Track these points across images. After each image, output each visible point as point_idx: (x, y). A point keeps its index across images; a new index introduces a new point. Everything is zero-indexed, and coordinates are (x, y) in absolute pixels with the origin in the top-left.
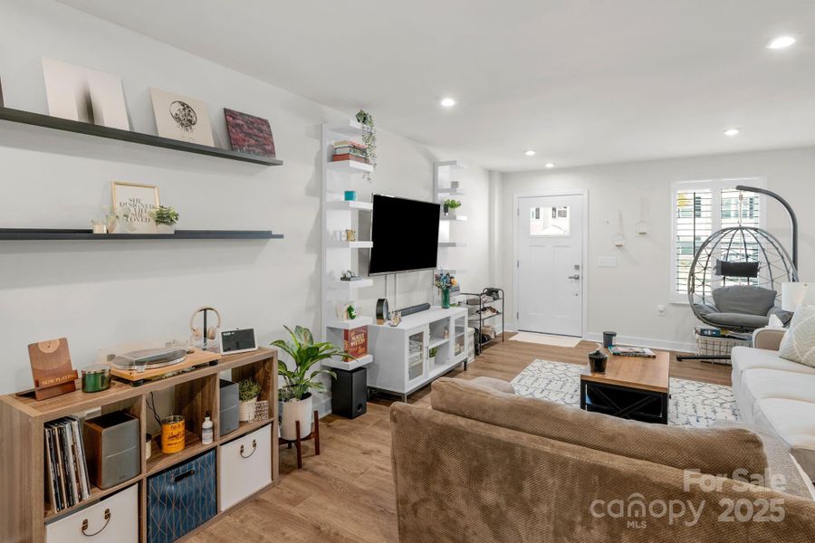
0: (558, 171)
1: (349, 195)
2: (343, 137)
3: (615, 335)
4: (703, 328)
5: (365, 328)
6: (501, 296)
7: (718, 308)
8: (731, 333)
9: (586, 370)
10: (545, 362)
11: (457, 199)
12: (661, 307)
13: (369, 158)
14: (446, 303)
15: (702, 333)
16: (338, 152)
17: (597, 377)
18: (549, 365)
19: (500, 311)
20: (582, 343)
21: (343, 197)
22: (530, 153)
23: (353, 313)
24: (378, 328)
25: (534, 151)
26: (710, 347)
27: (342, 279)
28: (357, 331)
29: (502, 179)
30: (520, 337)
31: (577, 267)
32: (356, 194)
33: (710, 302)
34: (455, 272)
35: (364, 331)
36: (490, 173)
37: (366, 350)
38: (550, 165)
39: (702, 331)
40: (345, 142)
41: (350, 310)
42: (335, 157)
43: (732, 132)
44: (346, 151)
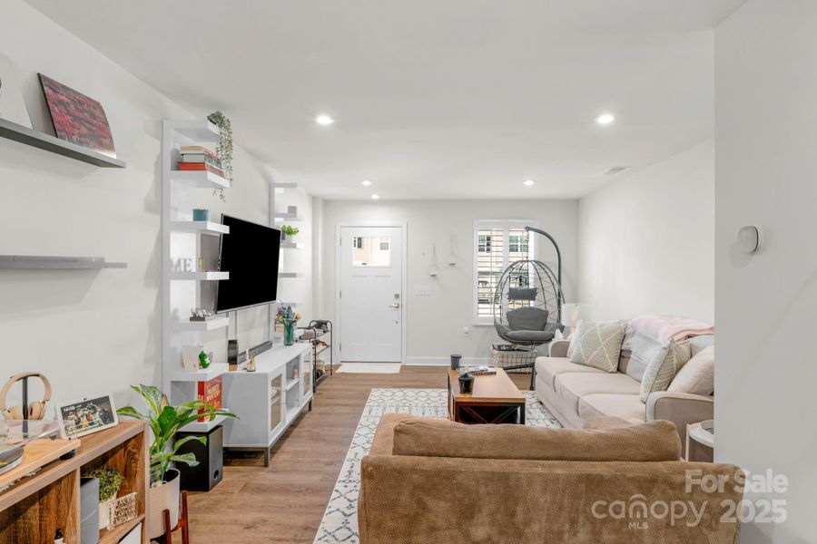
0: (383, 203)
1: (200, 215)
2: (190, 142)
3: (460, 357)
4: (499, 344)
5: (220, 378)
6: (329, 329)
7: (512, 327)
8: (518, 346)
9: (457, 392)
10: (382, 390)
11: (293, 225)
12: (466, 329)
13: (224, 171)
14: (289, 340)
15: (499, 348)
16: (186, 159)
17: (466, 398)
18: (388, 392)
19: (329, 343)
20: (403, 368)
21: (190, 218)
22: (367, 183)
23: (207, 361)
24: (232, 376)
25: (371, 181)
26: (505, 360)
27: (191, 319)
28: (213, 383)
29: (325, 206)
30: (344, 369)
31: (397, 296)
32: (209, 215)
33: (505, 323)
34: (295, 305)
35: (219, 381)
36: (314, 199)
37: (221, 404)
38: (375, 197)
39: (499, 347)
40: (199, 148)
41: (202, 357)
42: (181, 165)
43: (529, 183)
44: (200, 159)
